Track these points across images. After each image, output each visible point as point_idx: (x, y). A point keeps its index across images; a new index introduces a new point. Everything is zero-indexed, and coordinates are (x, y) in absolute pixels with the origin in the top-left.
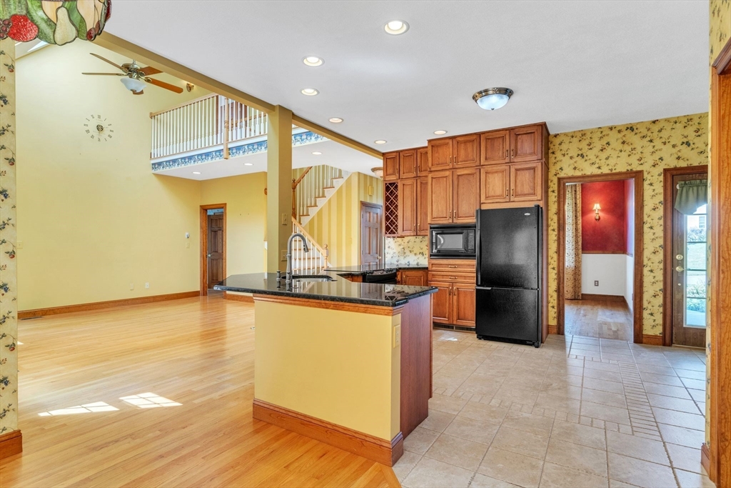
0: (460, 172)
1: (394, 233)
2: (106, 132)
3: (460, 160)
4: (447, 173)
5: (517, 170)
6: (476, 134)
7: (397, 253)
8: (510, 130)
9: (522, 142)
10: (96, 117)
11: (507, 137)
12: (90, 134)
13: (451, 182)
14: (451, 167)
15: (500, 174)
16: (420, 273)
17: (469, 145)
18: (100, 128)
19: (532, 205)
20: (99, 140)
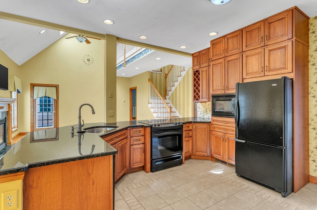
0: (229, 59)
1: (198, 100)
2: (91, 61)
3: (229, 50)
4: (221, 60)
5: (270, 51)
6: (239, 30)
7: (203, 111)
8: (264, 21)
9: (274, 27)
10: (87, 56)
11: (262, 27)
12: (85, 63)
13: (224, 66)
14: (224, 56)
15: (257, 56)
16: (205, 126)
17: (235, 39)
18: (89, 60)
19: (279, 77)
20: (88, 65)
